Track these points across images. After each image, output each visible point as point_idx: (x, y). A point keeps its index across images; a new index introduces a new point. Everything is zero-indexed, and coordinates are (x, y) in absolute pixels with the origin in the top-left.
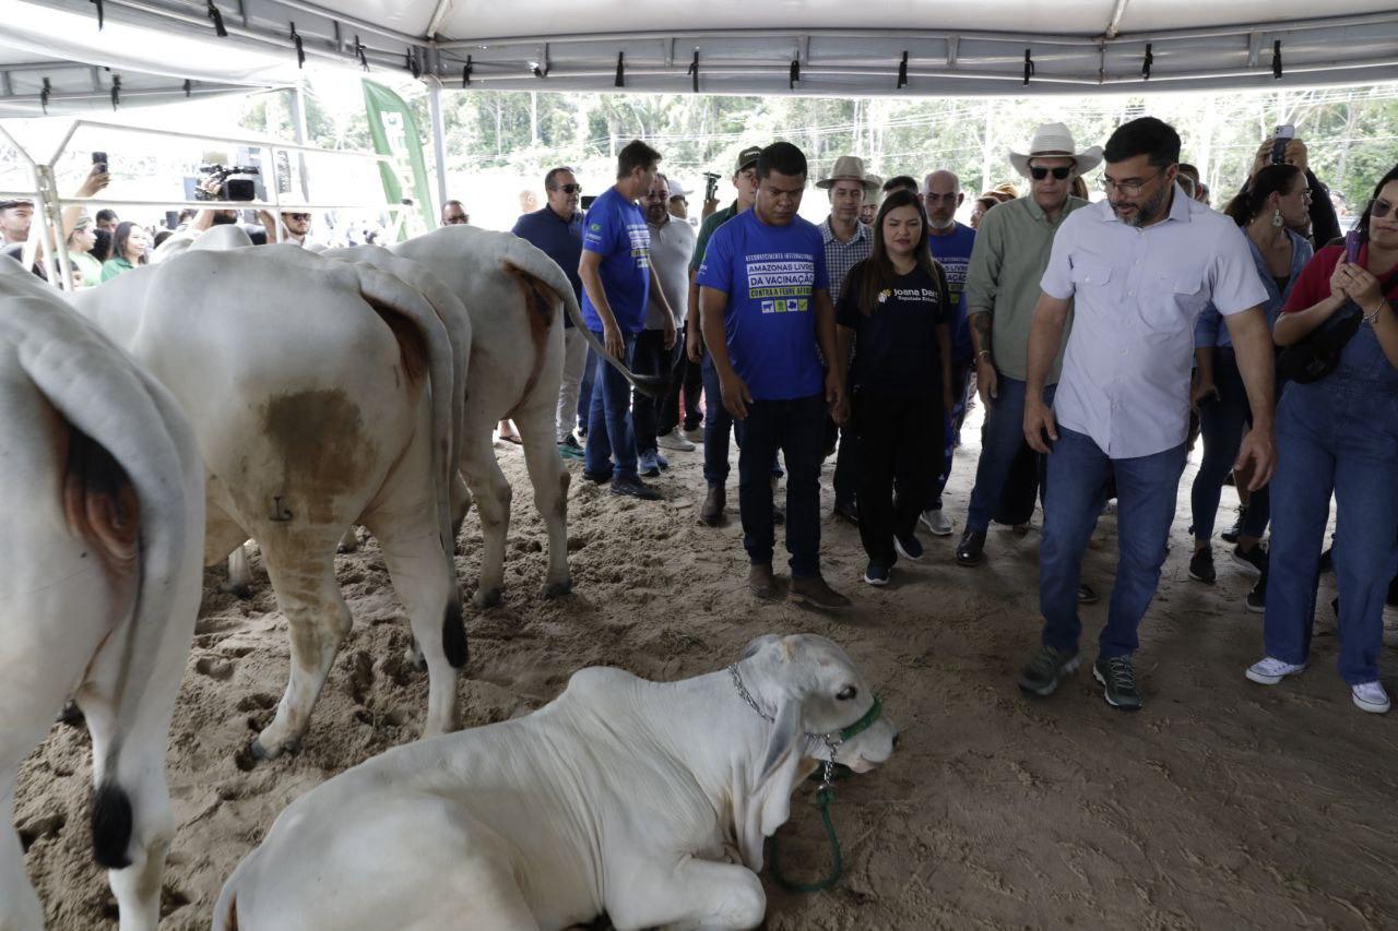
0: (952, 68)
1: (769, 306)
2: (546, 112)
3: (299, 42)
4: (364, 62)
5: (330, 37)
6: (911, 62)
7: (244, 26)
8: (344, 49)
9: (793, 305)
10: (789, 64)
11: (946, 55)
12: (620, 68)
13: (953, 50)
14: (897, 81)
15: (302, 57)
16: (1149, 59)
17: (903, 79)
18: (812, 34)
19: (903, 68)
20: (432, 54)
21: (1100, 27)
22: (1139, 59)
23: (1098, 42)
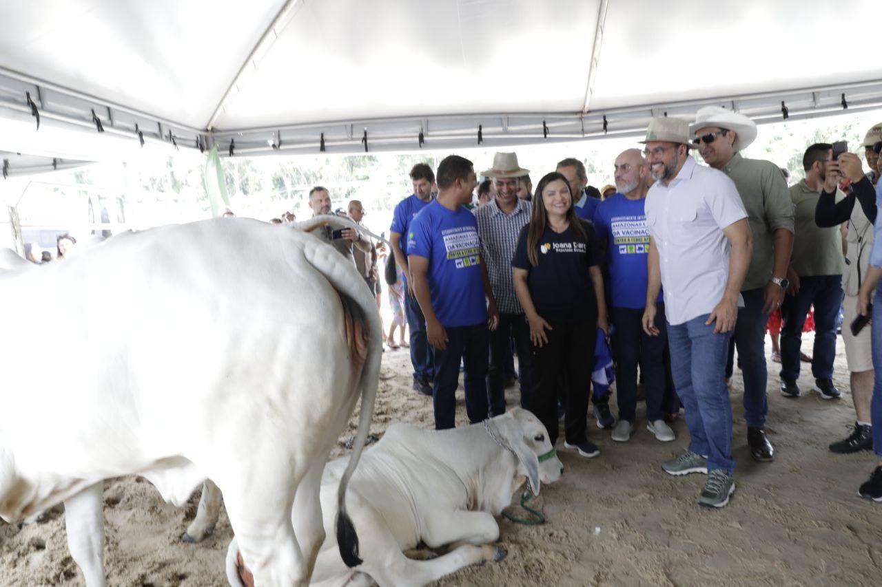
0: (506, 132)
1: (460, 263)
2: (244, 175)
3: (141, 134)
4: (175, 144)
5: (156, 130)
6: (483, 131)
7: (112, 126)
8: (164, 137)
9: (473, 261)
10: (418, 135)
11: (502, 125)
12: (322, 142)
13: (505, 123)
14: (477, 141)
15: (142, 142)
16: (605, 123)
17: (480, 139)
18: (429, 118)
19: (480, 134)
20: (210, 140)
21: (578, 108)
22: (600, 123)
23: (579, 116)
